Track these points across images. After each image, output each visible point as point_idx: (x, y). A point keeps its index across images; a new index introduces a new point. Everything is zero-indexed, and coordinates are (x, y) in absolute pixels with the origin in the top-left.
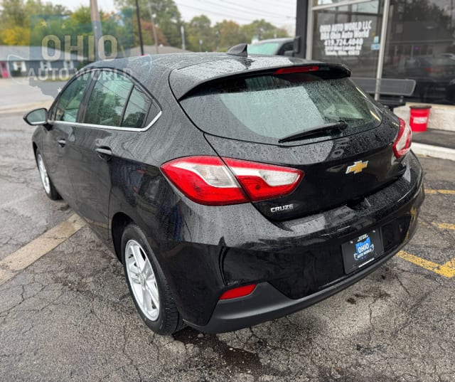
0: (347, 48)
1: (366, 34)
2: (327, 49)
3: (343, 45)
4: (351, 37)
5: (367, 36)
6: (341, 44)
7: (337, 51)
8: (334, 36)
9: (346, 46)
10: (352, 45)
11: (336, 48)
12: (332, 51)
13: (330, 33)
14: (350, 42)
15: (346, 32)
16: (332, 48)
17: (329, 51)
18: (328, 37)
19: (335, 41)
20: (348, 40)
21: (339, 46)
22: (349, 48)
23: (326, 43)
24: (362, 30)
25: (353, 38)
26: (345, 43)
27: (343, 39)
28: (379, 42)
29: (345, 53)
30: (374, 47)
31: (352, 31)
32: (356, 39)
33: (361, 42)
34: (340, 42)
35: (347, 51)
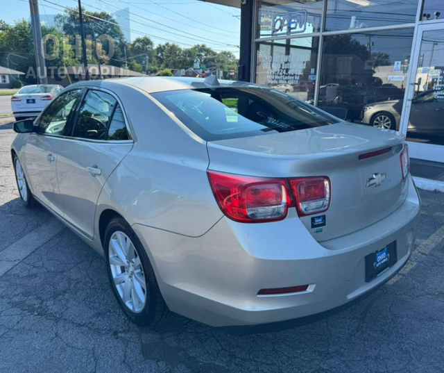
0: (286, 78)
1: (304, 66)
4: (290, 68)
6: (281, 74)
7: (278, 80)
9: (285, 75)
10: (291, 75)
11: (276, 77)
12: (274, 79)
13: (272, 63)
14: (289, 72)
15: (286, 63)
17: (270, 79)
18: (270, 66)
19: (276, 71)
20: (287, 70)
21: (279, 75)
22: (289, 78)
23: (268, 72)
24: (299, 62)
27: (283, 70)
31: (292, 63)
33: (300, 72)
34: (280, 72)
35: (287, 81)
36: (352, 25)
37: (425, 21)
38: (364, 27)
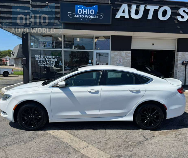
0: (48, 64)
1: (56, 60)
2: (39, 63)
3: (47, 63)
4: (50, 60)
5: (57, 61)
7: (44, 65)
8: (42, 59)
9: (48, 63)
10: (51, 63)
11: (43, 64)
12: (42, 64)
13: (40, 58)
14: (50, 62)
15: (47, 58)
16: (42, 63)
17: (40, 64)
18: (39, 59)
19: (43, 61)
20: (49, 61)
21: (45, 63)
22: (50, 64)
23: (38, 61)
24: (54, 58)
25: (51, 60)
26: (47, 62)
27: (47, 61)
28: (62, 63)
29: (48, 66)
30: (60, 64)
31: (51, 59)
32: (52, 61)
33: (55, 62)
34: (45, 62)
35: (49, 65)
36: (73, 48)
37: (96, 50)
38: (77, 49)
